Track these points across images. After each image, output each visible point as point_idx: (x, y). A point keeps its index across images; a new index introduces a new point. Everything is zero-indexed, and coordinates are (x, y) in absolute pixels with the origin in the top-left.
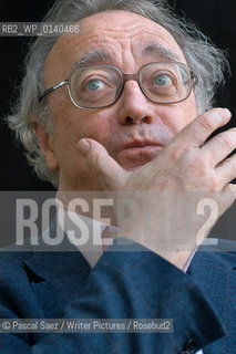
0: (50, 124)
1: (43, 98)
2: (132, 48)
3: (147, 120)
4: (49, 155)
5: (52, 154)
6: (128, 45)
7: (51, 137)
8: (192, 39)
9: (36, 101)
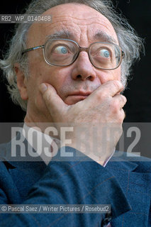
0: (27, 71)
1: (24, 53)
2: (87, 32)
3: (91, 78)
4: (23, 90)
5: (25, 89)
6: (86, 30)
7: (25, 79)
8: (124, 28)
9: (20, 54)
